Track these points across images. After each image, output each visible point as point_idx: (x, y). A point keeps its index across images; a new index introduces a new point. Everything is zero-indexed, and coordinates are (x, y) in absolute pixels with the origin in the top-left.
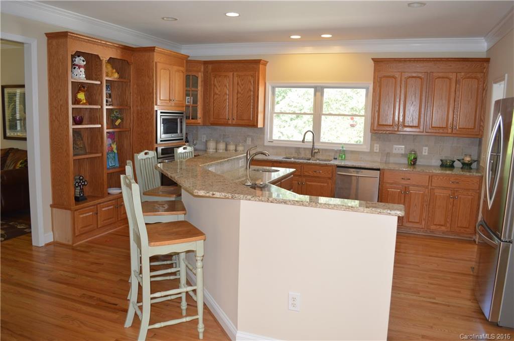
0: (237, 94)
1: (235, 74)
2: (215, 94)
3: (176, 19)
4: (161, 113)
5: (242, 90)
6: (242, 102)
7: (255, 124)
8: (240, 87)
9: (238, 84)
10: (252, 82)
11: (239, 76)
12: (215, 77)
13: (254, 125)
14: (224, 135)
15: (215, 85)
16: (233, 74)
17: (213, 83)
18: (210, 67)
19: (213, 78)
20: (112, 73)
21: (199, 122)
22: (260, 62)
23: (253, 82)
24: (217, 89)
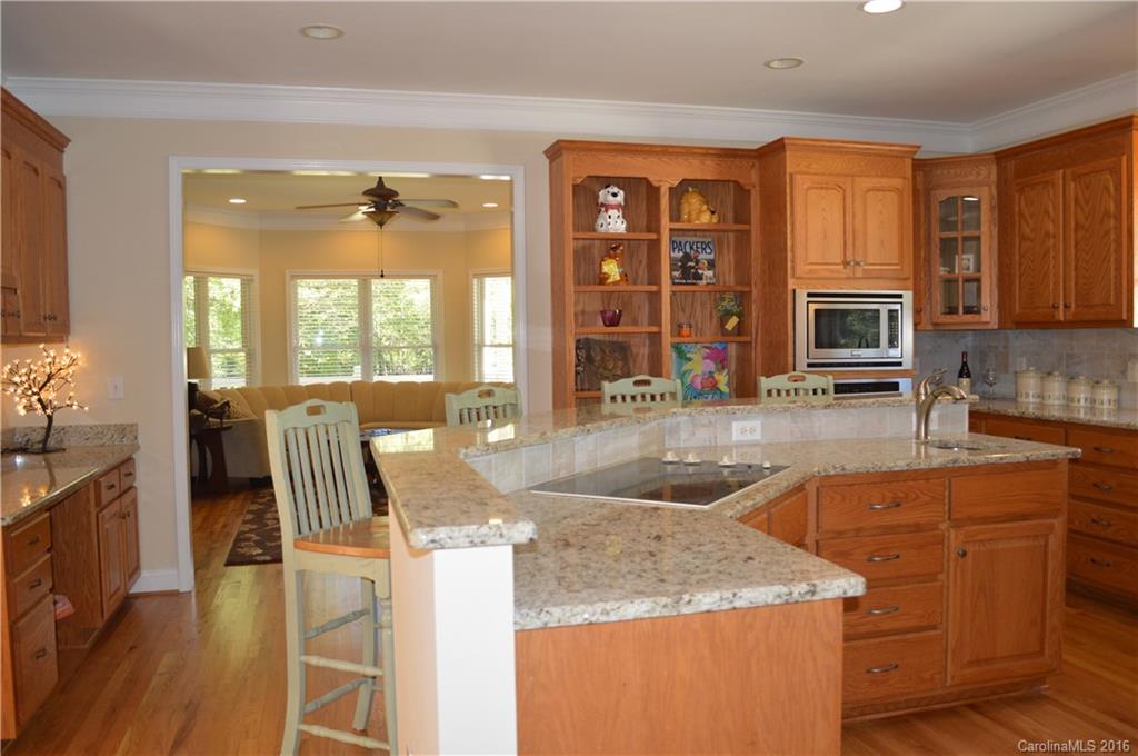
0: (1076, 230)
1: (1069, 171)
2: (1023, 238)
3: (800, 62)
4: (809, 295)
5: (1087, 219)
6: (1087, 253)
7: (1125, 317)
8: (1082, 209)
9: (1076, 200)
10: (1112, 189)
11: (1077, 177)
12: (1021, 191)
13: (1123, 321)
14: (1069, 355)
15: (1021, 214)
16: (1064, 173)
17: (1017, 209)
18: (1011, 165)
19: (1017, 196)
20: (700, 212)
21: (984, 319)
22: (1131, 124)
23: (1116, 189)
24: (1028, 224)
